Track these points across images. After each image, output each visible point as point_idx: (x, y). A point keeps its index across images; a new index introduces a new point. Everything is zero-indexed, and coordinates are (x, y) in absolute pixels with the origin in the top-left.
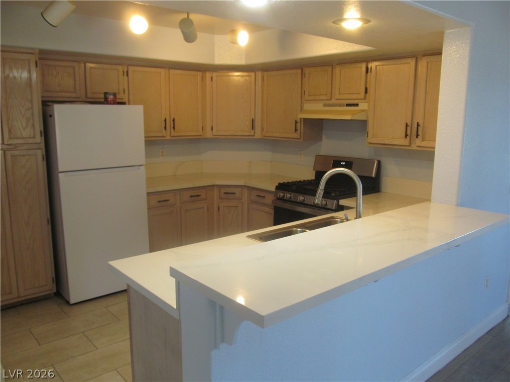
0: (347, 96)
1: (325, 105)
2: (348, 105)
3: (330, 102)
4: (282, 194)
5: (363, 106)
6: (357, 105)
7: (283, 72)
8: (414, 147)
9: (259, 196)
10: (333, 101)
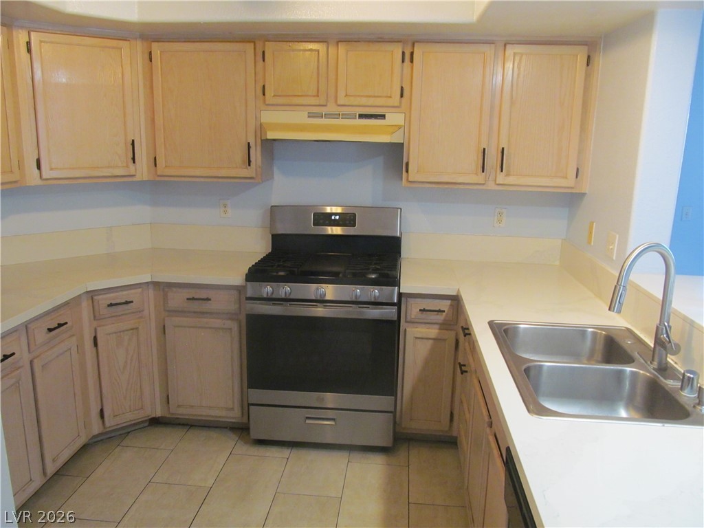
0: (364, 101)
1: (311, 115)
2: (361, 116)
3: (324, 110)
4: (269, 289)
5: (394, 118)
6: (383, 117)
7: (206, 46)
8: (491, 186)
9: (193, 299)
10: (332, 108)
